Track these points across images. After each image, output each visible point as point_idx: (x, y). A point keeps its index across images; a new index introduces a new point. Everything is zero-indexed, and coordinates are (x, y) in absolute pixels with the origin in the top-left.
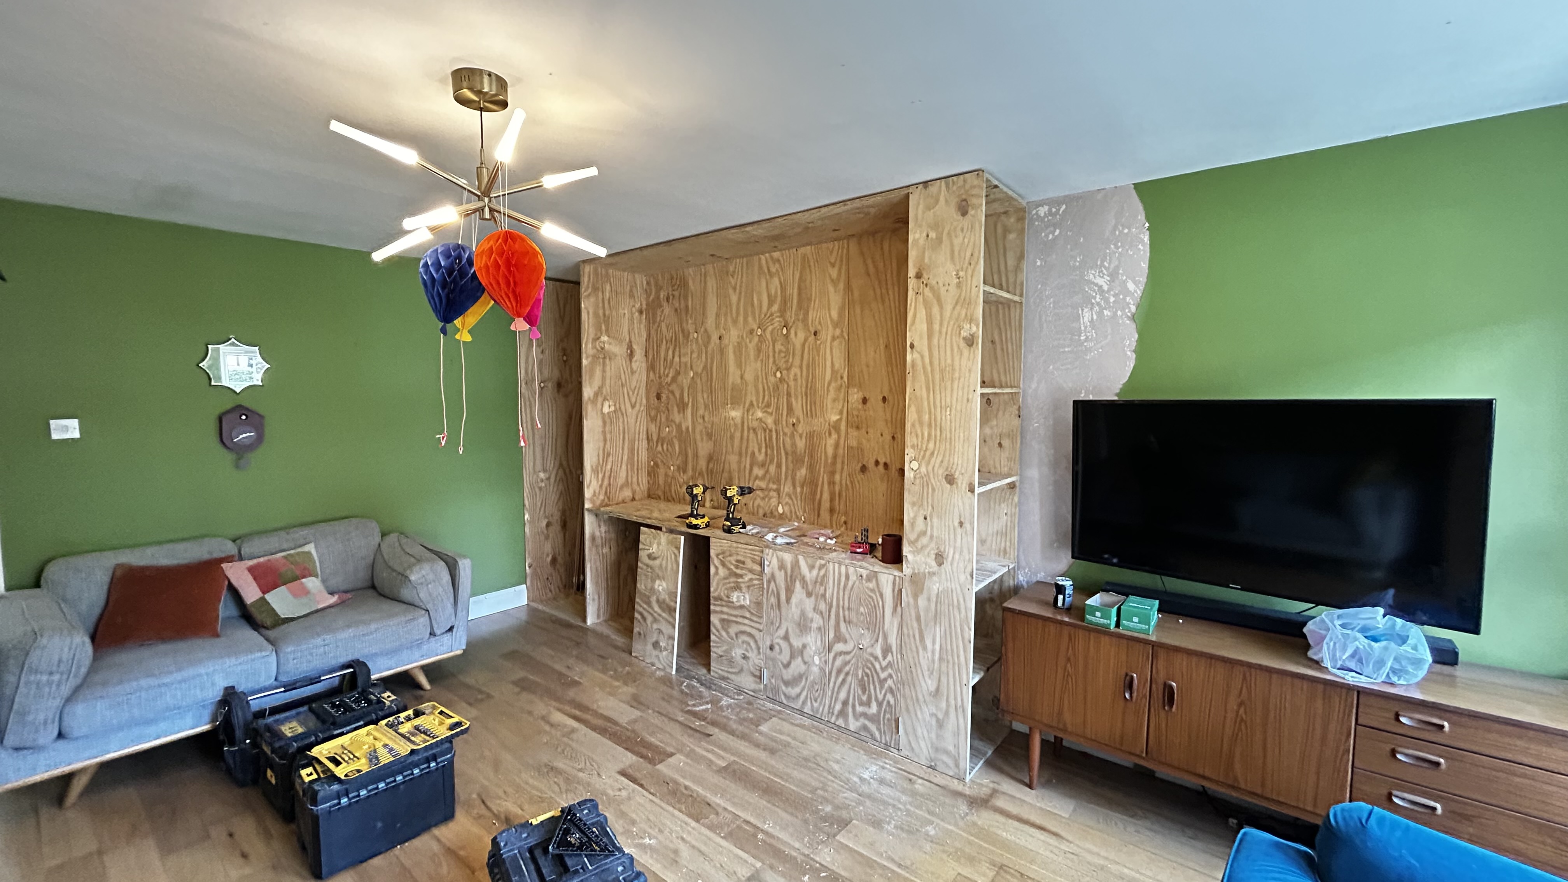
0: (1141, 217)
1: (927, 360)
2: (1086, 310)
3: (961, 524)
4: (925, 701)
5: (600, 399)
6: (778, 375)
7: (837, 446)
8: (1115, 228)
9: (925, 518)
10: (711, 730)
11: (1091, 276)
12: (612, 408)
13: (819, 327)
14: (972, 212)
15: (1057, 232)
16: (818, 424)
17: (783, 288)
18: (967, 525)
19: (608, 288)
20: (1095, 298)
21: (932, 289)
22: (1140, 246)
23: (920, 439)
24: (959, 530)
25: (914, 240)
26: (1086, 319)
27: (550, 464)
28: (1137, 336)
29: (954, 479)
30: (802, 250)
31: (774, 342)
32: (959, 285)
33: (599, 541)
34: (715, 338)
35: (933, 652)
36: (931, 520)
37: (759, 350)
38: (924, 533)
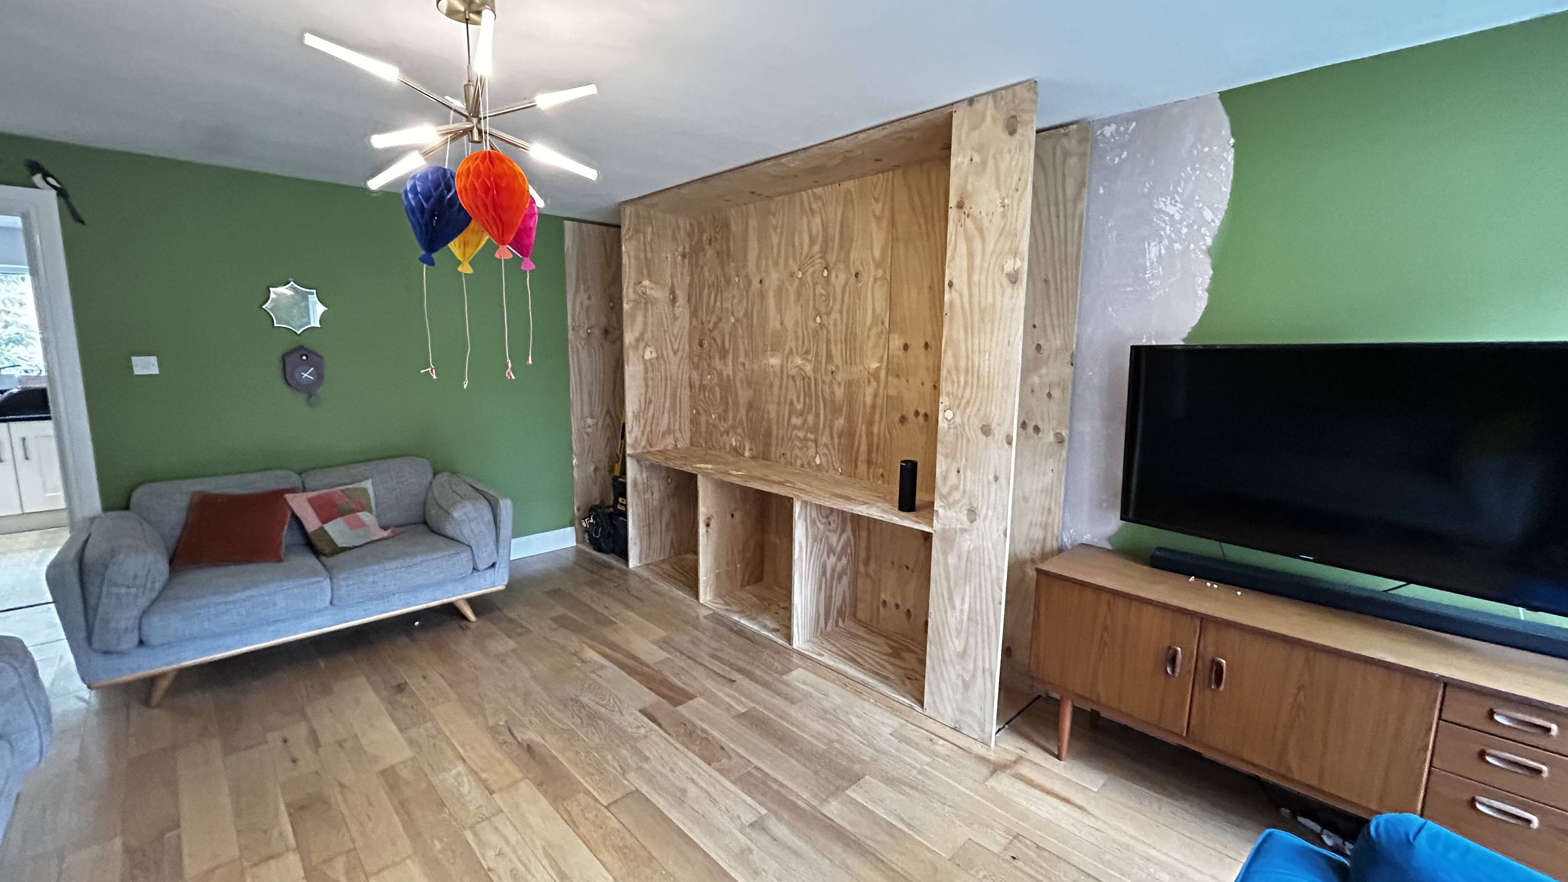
0: (1226, 131)
1: (966, 299)
2: (1153, 244)
3: (996, 479)
4: (951, 661)
5: (642, 345)
6: (818, 320)
7: (876, 395)
8: (1194, 146)
9: (958, 472)
10: (735, 676)
11: (1162, 205)
12: (654, 355)
13: (861, 269)
14: (1020, 130)
15: (1125, 154)
16: (858, 372)
17: (825, 228)
18: (1002, 480)
19: (650, 230)
20: (1164, 229)
21: (974, 220)
22: (1222, 167)
23: (956, 385)
24: (994, 486)
25: (956, 166)
26: (1153, 255)
27: (597, 410)
28: (1211, 272)
29: (990, 430)
30: (845, 185)
31: (815, 284)
32: (1004, 215)
33: (640, 487)
34: (755, 281)
35: (962, 611)
36: (964, 474)
37: (799, 294)
38: (956, 488)
